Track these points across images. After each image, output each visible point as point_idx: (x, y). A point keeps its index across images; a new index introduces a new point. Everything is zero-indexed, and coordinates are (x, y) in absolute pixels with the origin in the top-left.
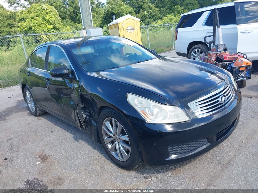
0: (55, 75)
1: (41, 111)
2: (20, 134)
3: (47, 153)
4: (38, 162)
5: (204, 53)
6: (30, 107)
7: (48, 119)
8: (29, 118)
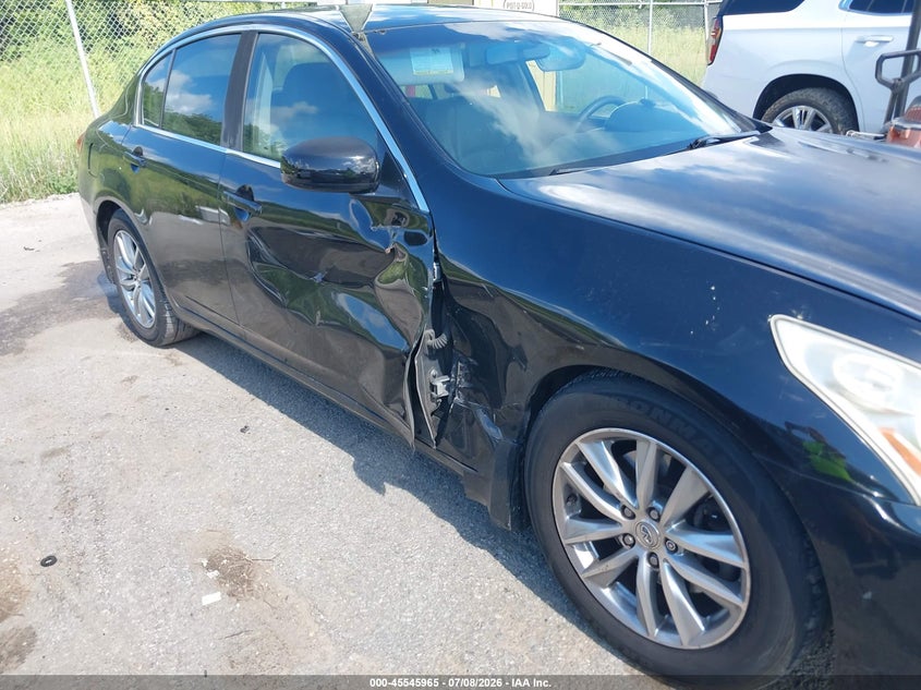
0: (308, 174)
1: (181, 327)
2: (96, 427)
3: (245, 542)
4: (209, 591)
5: (828, 126)
6: (131, 304)
7: (212, 364)
8: (127, 353)
